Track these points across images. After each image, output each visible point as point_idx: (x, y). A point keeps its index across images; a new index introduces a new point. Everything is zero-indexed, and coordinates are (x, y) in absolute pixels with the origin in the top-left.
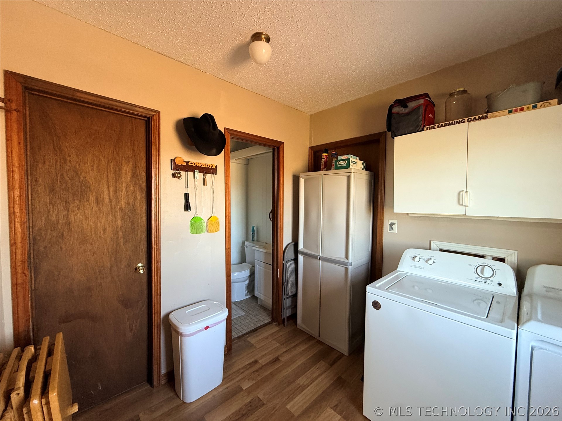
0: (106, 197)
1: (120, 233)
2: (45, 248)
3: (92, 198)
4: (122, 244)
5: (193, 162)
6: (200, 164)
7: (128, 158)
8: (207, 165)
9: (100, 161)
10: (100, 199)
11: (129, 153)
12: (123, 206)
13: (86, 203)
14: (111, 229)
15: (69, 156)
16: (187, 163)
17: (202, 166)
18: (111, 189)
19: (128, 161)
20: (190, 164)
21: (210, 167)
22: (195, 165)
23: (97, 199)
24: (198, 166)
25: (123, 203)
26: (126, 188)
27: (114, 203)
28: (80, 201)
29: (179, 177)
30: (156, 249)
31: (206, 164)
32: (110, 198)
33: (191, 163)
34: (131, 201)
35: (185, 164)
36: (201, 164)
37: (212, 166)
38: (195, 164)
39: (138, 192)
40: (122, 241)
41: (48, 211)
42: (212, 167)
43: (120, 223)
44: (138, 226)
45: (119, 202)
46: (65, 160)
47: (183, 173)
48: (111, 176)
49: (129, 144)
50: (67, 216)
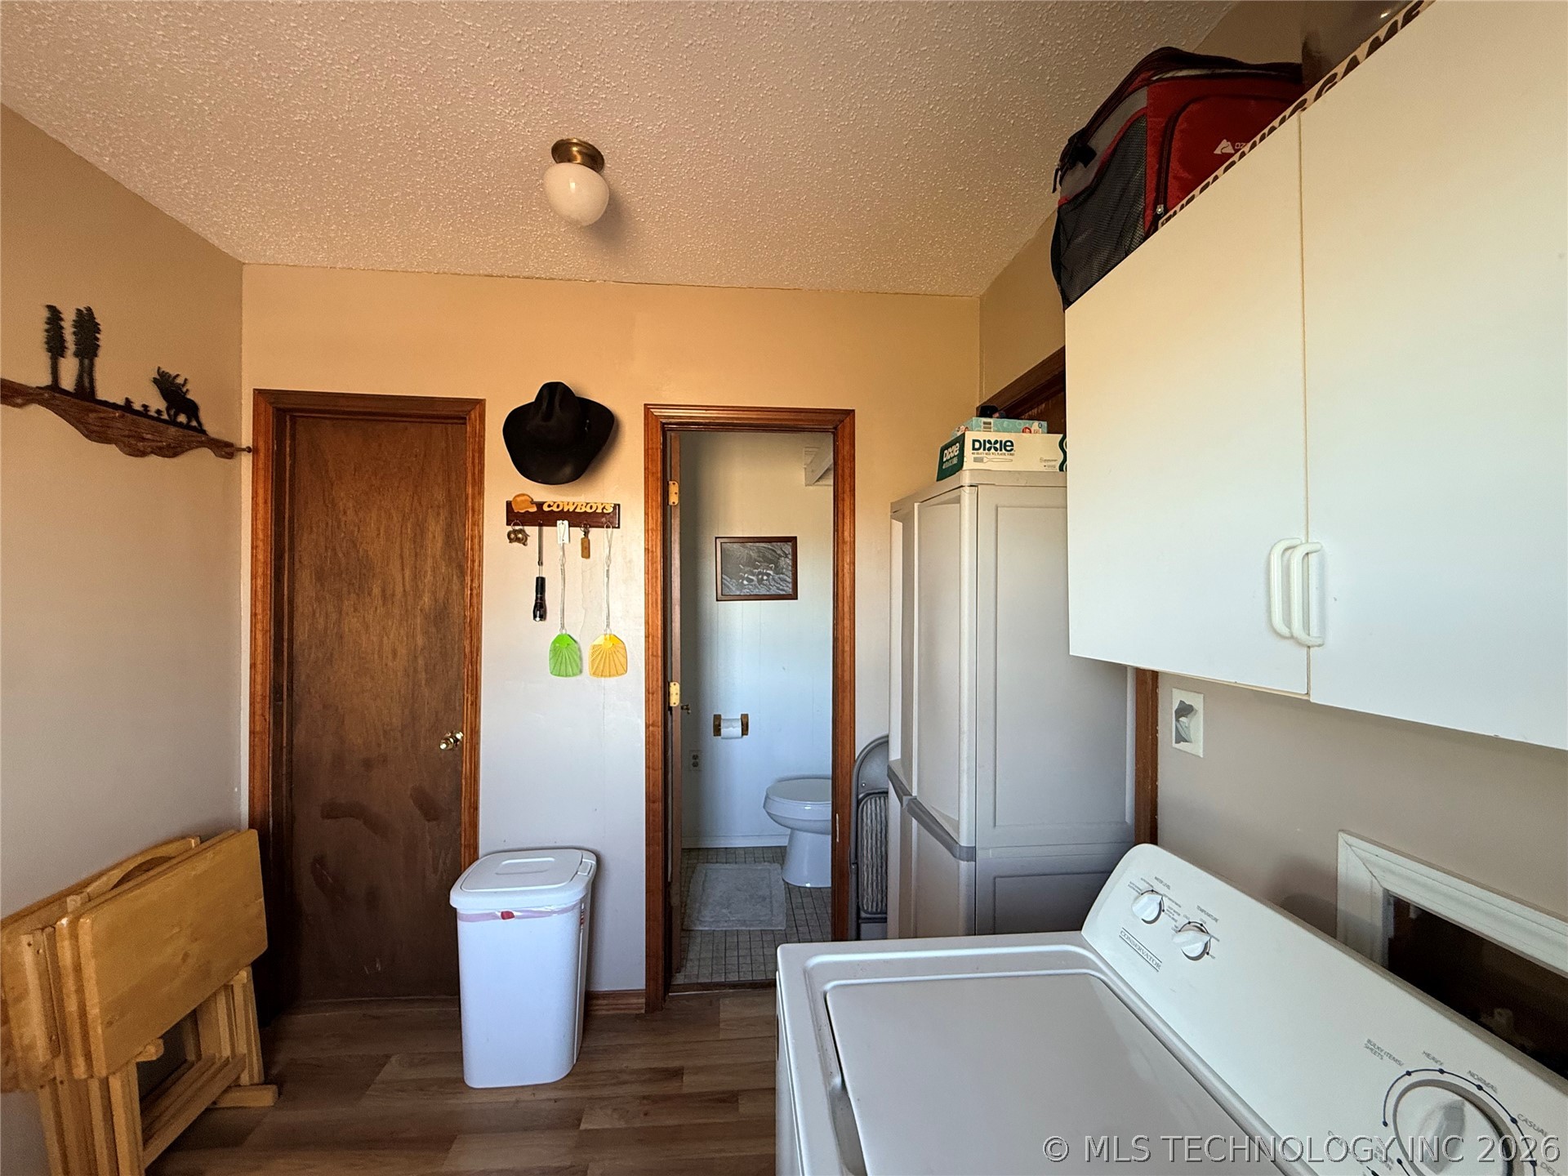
0: (399, 590)
1: (421, 662)
2: (308, 676)
3: (376, 591)
4: (423, 682)
5: (555, 503)
6: (571, 504)
7: (439, 507)
8: (589, 506)
9: (390, 517)
10: (389, 593)
11: (440, 496)
12: (427, 607)
13: (368, 600)
14: (404, 652)
15: (345, 513)
16: (540, 505)
17: (578, 510)
18: (407, 573)
19: (438, 514)
20: (545, 508)
21: (599, 511)
22: (560, 509)
23: (383, 591)
24: (565, 510)
25: (426, 599)
26: (434, 570)
27: (410, 599)
28: (358, 595)
29: (524, 541)
30: (469, 703)
31: (587, 504)
32: (404, 591)
33: (549, 506)
34: (441, 594)
35: (534, 509)
36: (573, 504)
37: (604, 508)
38: (558, 506)
39: (455, 577)
40: (423, 676)
41: (314, 614)
42: (602, 509)
43: (420, 641)
44: (453, 649)
45: (420, 597)
46: (339, 522)
47: (532, 531)
48: (408, 545)
49: (440, 480)
50: (339, 622)
